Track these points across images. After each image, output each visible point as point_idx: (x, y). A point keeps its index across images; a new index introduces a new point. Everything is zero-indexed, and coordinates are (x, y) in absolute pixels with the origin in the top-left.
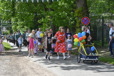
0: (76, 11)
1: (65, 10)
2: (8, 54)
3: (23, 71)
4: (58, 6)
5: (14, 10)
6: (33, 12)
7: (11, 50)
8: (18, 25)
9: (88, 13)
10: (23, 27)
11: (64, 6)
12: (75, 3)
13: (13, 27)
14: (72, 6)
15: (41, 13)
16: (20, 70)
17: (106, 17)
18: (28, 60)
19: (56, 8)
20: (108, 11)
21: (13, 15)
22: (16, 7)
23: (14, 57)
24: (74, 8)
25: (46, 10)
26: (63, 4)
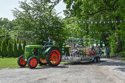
3: (108, 77)
5: (88, 30)
6: (100, 31)
8: (88, 41)
13: (84, 42)
16: (105, 76)
22: (89, 28)
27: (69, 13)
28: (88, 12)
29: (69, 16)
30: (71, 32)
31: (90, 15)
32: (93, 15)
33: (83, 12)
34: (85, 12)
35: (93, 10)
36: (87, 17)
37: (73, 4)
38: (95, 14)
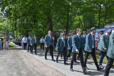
0: (47, 28)
1: (42, 28)
2: (12, 49)
4: (38, 26)
5: (16, 27)
6: (26, 29)
7: (14, 47)
8: (18, 35)
9: (52, 29)
10: (20, 36)
11: (41, 26)
12: (46, 25)
13: (15, 35)
14: (45, 26)
15: (30, 29)
17: (61, 31)
18: (23, 52)
19: (37, 27)
20: (61, 29)
21: (16, 30)
22: (17, 26)
23: (15, 51)
24: (46, 27)
25: (32, 27)
26: (40, 25)
27: (2, 15)
28: (16, 16)
29: (3, 17)
30: (3, 28)
31: (18, 17)
32: (20, 18)
33: (12, 15)
34: (14, 15)
35: (19, 14)
36: (16, 19)
37: (6, 9)
38: (21, 17)
